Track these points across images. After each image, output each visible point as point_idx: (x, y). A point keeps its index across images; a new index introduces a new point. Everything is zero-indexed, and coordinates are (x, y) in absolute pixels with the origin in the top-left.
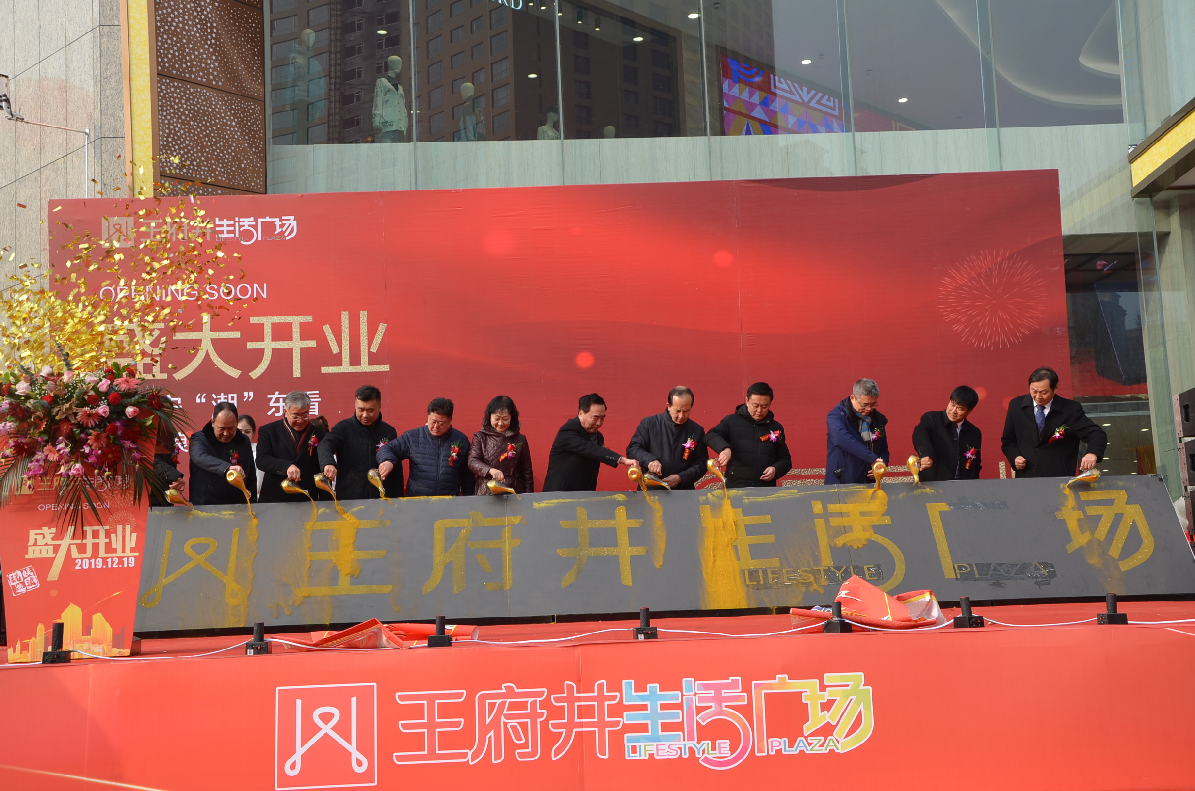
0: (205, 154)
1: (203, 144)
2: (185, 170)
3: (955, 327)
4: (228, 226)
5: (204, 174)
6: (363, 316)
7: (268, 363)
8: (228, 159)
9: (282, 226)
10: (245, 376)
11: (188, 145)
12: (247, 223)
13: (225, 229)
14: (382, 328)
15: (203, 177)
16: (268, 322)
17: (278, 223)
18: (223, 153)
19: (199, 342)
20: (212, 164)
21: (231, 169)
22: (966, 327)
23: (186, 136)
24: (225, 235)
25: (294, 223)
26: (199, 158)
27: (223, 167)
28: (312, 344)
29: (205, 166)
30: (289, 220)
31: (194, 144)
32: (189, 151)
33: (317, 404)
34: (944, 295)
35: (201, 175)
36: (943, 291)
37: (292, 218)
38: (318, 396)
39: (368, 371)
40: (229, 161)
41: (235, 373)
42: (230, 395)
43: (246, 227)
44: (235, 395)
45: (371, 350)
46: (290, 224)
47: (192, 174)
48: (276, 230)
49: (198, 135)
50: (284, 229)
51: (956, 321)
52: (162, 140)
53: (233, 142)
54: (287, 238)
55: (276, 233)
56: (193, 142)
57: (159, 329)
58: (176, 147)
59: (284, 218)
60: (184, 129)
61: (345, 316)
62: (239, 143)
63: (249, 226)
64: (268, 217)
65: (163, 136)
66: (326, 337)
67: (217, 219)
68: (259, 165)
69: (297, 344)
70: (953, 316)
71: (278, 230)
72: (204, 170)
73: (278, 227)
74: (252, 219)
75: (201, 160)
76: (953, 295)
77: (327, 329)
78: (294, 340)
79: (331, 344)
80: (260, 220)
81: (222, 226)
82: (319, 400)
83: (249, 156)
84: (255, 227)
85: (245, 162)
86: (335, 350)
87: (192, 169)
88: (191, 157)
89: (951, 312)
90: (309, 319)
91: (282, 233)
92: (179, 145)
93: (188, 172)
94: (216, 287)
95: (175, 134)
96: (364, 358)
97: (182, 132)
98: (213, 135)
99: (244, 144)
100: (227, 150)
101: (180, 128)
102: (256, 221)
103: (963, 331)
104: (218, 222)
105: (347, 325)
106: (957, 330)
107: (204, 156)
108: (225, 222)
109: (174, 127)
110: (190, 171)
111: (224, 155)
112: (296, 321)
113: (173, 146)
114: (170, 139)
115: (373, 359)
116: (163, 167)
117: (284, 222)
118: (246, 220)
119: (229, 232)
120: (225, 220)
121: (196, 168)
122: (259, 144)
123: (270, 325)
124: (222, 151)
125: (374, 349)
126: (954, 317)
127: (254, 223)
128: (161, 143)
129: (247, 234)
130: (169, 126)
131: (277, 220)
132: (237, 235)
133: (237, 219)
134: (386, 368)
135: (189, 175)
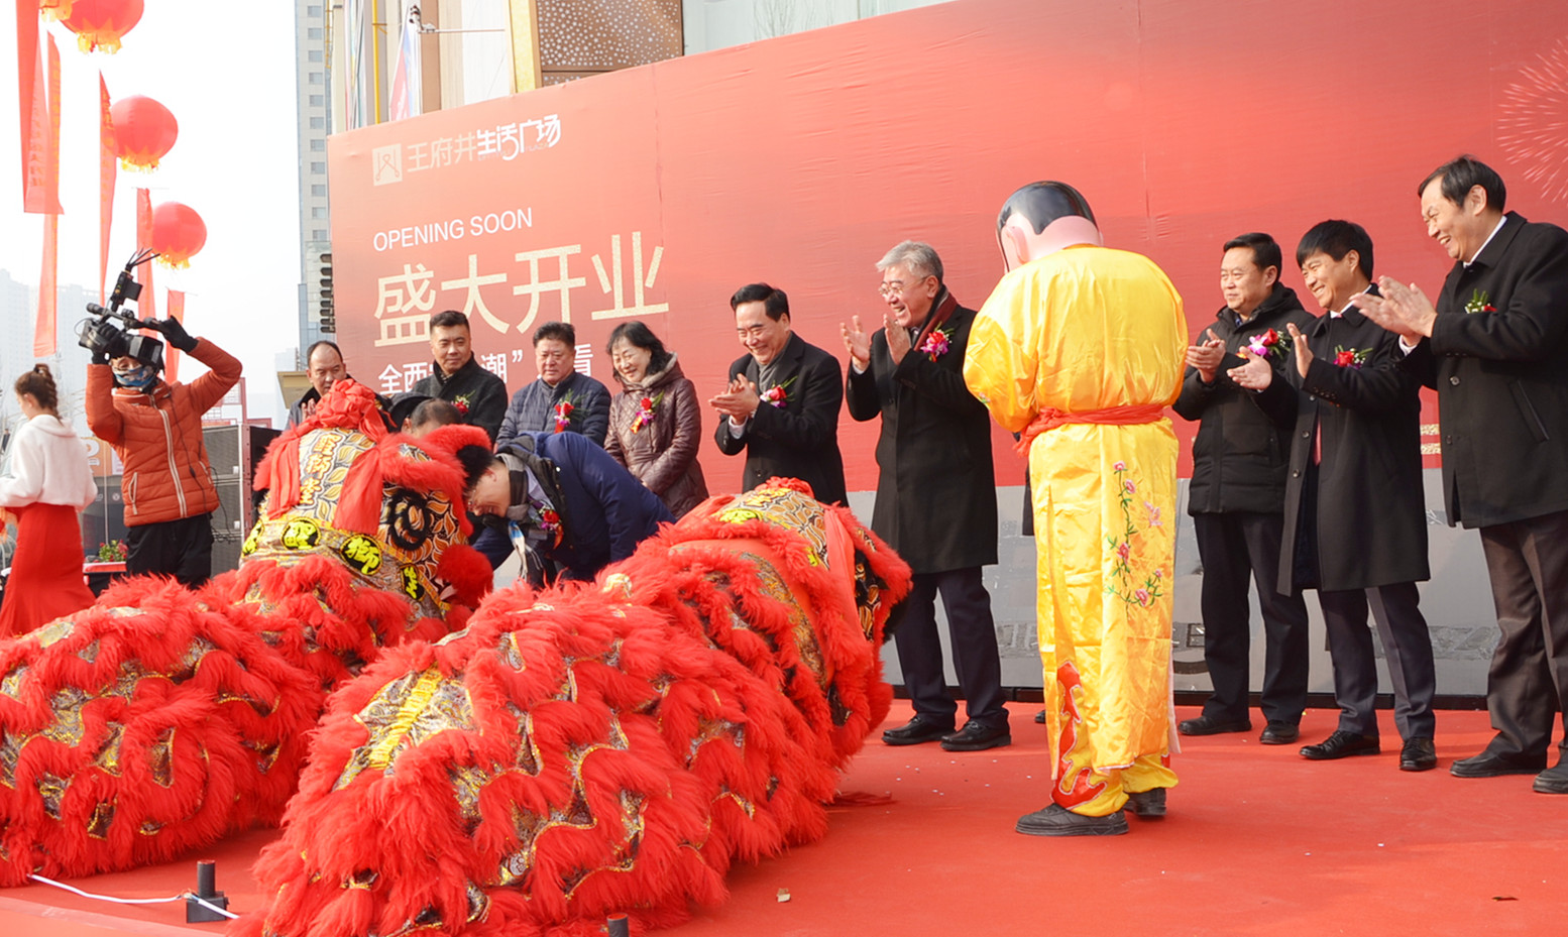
0: (599, 34)
1: (595, 23)
2: (573, 60)
3: (1529, 174)
4: (491, 138)
5: (599, 60)
6: (637, 237)
7: (536, 311)
8: (629, 35)
9: (544, 130)
10: (513, 329)
11: (575, 28)
12: (508, 130)
13: (487, 143)
14: (658, 252)
15: (597, 63)
16: (533, 257)
17: (540, 127)
18: (623, 28)
19: (466, 291)
20: (608, 46)
21: (634, 47)
22: (1551, 171)
23: (573, 17)
24: (488, 151)
25: (557, 124)
26: (591, 40)
27: (624, 47)
28: (581, 282)
29: (599, 49)
30: (551, 120)
31: (583, 24)
32: (577, 34)
33: (588, 361)
34: (1509, 116)
35: (594, 61)
36: (1508, 109)
37: (555, 117)
38: (589, 351)
39: (643, 313)
40: (631, 38)
41: (502, 327)
42: (500, 356)
43: (509, 138)
44: (504, 356)
45: (647, 285)
46: (553, 126)
47: (582, 62)
48: (538, 136)
49: (588, 12)
50: (547, 134)
51: (1530, 162)
52: (544, 28)
53: (636, 12)
54: (551, 145)
55: (538, 140)
56: (582, 22)
57: (429, 279)
58: (561, 33)
59: (546, 118)
60: (569, 9)
61: (616, 240)
62: (645, 12)
63: (512, 135)
64: (529, 121)
65: (543, 22)
66: (595, 271)
67: (479, 131)
68: (672, 35)
69: (565, 284)
70: (1525, 154)
71: (541, 136)
72: (598, 55)
73: (540, 131)
74: (514, 125)
75: (593, 43)
76: (1528, 115)
77: (596, 260)
78: (562, 278)
79: (601, 280)
80: (522, 126)
81: (484, 140)
82: (591, 356)
83: (658, 26)
84: (517, 136)
85: (654, 35)
86: (607, 289)
87: (582, 57)
88: (580, 42)
89: (1523, 146)
90: (576, 249)
91: (546, 138)
92: (564, 30)
93: (577, 61)
94: (480, 219)
95: (559, 17)
96: (639, 297)
97: (568, 12)
98: (608, 8)
99: (651, 11)
100: (628, 24)
101: (565, 8)
102: (518, 127)
103: (1543, 180)
104: (480, 136)
105: (619, 253)
106: (1533, 178)
107: (597, 37)
108: (487, 135)
109: (558, 8)
110: (581, 59)
111: (624, 30)
112: (563, 253)
113: (557, 32)
114: (552, 25)
115: (651, 297)
116: (546, 60)
117: (546, 124)
118: (507, 127)
119: (491, 146)
120: (487, 132)
121: (587, 54)
122: (673, 7)
123: (536, 262)
124: (621, 27)
125: (650, 284)
126: (1527, 155)
127: (515, 131)
128: (541, 31)
129: (509, 147)
130: (551, 8)
131: (540, 122)
132: (499, 149)
133: (498, 129)
134: (664, 308)
135: (579, 64)
